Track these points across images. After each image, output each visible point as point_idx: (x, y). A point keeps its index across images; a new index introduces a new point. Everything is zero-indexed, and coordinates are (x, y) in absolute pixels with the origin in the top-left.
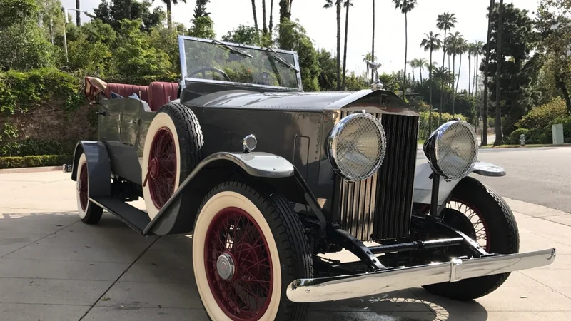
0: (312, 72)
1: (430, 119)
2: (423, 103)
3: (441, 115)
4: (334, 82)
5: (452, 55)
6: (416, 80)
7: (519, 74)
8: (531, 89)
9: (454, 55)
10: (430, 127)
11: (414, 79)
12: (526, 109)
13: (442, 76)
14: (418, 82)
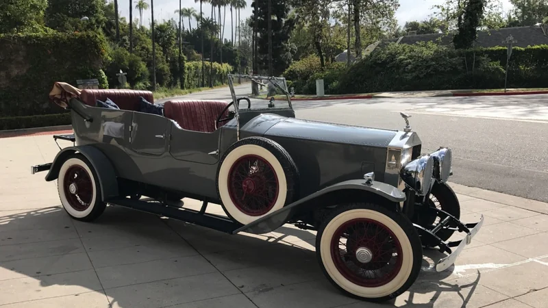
0: (96, 21)
1: (203, 68)
2: (195, 52)
3: (211, 64)
4: (113, 30)
5: (217, 6)
6: (186, 29)
7: (281, 31)
8: (289, 45)
9: (219, 7)
10: (203, 76)
11: (184, 28)
12: (287, 63)
13: (209, 26)
14: (188, 31)
